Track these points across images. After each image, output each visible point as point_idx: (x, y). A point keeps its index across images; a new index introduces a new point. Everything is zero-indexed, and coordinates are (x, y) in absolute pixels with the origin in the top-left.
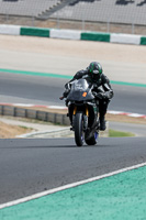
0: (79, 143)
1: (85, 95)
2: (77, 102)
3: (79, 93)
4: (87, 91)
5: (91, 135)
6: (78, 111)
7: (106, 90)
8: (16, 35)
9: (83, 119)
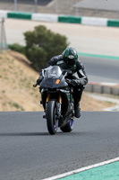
0: (51, 132)
1: (58, 82)
2: (49, 89)
3: (52, 80)
4: (60, 78)
5: (65, 123)
6: (51, 99)
7: (80, 76)
8: (103, 26)
9: (55, 106)
